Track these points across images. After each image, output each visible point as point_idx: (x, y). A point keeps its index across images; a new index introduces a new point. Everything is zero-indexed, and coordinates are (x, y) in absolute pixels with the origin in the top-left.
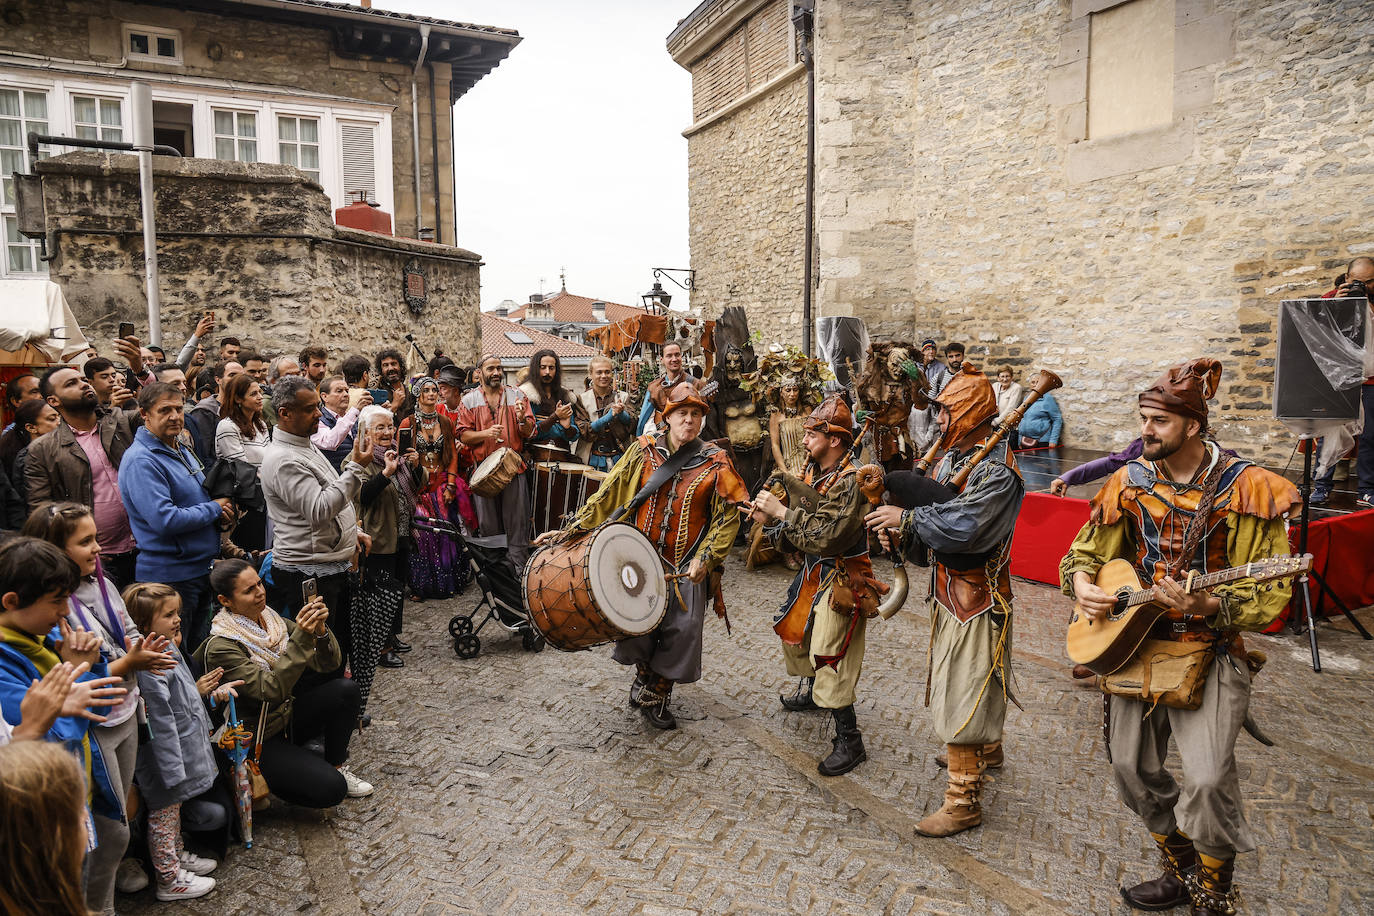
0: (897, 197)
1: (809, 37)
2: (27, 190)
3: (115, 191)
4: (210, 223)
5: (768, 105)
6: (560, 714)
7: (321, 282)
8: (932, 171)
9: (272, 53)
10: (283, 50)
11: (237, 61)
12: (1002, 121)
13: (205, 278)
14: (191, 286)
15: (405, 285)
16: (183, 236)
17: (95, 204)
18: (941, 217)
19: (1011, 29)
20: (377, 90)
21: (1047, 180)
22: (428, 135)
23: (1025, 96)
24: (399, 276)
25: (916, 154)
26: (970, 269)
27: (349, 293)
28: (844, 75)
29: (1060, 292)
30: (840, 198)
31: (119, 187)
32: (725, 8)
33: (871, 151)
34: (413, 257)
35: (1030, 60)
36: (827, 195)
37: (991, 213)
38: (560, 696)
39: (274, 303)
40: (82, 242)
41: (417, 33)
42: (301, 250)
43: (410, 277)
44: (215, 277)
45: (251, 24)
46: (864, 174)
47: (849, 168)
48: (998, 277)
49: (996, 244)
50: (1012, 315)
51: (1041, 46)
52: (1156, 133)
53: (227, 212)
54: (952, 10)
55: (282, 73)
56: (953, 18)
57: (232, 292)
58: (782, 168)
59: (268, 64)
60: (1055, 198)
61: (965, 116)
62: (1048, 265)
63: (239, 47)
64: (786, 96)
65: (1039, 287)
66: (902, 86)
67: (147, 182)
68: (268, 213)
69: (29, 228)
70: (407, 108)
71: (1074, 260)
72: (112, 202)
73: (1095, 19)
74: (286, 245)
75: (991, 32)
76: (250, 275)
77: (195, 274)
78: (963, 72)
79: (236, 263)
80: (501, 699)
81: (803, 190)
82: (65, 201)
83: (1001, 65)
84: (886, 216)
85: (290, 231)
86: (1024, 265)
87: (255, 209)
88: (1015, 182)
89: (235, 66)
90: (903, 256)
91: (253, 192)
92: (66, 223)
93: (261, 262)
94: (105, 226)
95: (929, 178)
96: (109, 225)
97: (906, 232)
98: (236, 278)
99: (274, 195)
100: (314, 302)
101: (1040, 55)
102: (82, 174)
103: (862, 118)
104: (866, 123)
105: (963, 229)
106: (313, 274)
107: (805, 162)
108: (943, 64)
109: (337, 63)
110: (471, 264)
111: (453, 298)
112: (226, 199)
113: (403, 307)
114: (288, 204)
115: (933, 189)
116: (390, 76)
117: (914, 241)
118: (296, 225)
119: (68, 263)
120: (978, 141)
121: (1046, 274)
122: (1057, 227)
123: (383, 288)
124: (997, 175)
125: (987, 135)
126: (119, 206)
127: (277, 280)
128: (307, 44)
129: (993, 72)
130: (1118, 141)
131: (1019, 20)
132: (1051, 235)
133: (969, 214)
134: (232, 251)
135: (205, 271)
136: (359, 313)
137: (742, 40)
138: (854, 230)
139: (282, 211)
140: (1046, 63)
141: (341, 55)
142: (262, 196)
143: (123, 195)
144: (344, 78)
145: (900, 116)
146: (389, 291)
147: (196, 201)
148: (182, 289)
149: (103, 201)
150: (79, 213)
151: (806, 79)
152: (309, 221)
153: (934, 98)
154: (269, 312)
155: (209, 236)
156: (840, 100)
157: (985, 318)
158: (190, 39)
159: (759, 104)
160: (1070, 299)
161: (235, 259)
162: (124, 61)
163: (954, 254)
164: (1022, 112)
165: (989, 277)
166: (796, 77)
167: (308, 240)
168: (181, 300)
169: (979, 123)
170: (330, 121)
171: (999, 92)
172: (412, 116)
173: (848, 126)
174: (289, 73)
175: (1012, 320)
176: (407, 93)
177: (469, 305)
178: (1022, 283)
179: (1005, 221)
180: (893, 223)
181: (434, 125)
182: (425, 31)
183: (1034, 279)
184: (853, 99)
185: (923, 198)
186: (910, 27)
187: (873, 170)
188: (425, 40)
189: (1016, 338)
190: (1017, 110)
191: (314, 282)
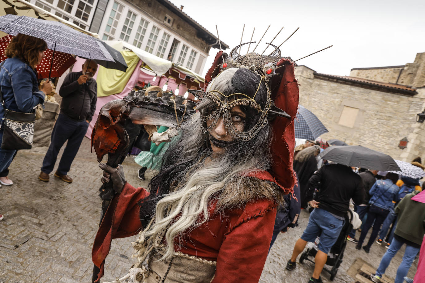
11: (181, 30)
23: (329, 112)
52: (349, 128)
73: (345, 107)
78: (319, 102)
108: (315, 98)
129: (324, 105)
130: (343, 126)
145: (304, 103)
162: (164, 22)
171: (325, 108)
174: (187, 36)
176: (204, 49)
186: (311, 89)
190: (327, 113)
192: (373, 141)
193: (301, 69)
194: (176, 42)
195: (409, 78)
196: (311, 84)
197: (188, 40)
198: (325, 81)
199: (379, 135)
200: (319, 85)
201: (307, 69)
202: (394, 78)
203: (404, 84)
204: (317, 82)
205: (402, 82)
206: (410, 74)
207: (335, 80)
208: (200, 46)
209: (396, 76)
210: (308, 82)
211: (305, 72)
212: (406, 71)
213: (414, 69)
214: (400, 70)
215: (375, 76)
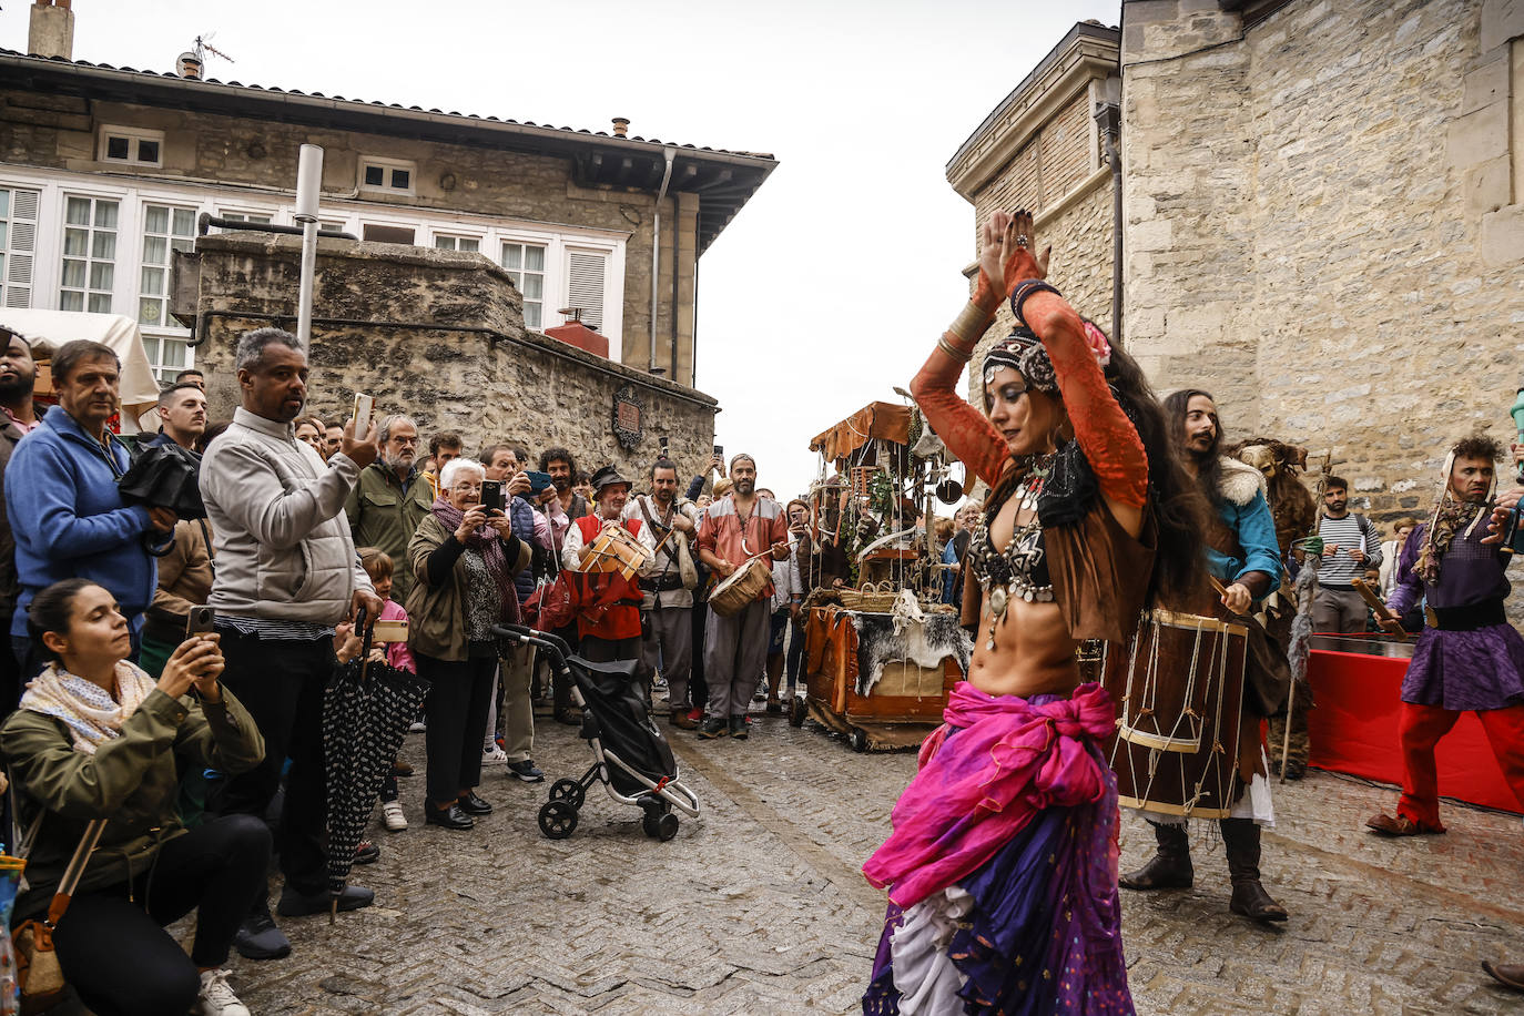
0: (1233, 312)
1: (1115, 135)
2: (184, 269)
3: (276, 272)
4: (376, 311)
5: (1064, 223)
6: (663, 929)
7: (500, 388)
8: (1281, 275)
9: (505, 183)
10: (519, 180)
11: (470, 191)
12: (1379, 200)
13: (364, 373)
14: (347, 382)
15: (614, 414)
16: (346, 323)
17: (253, 285)
18: (1295, 332)
19: (1388, 82)
20: (616, 221)
21: (1453, 266)
22: (669, 271)
23: (1414, 163)
24: (608, 402)
25: (1257, 257)
26: (1339, 396)
27: (537, 408)
28: (1160, 165)
29: (1479, 414)
30: (1157, 315)
31: (282, 267)
32: (1013, 120)
33: (1197, 255)
34: (628, 383)
35: (1419, 116)
36: (1139, 312)
37: (1368, 319)
38: (673, 902)
39: (441, 406)
40: (234, 326)
41: (660, 156)
42: (477, 346)
43: (621, 405)
44: (376, 374)
45: (489, 154)
46: (1188, 284)
47: (1168, 277)
48: (1381, 402)
49: (1377, 359)
50: (1405, 453)
51: (1434, 96)
53: (397, 299)
54: (1303, 74)
55: (516, 203)
56: (1305, 83)
57: (393, 391)
58: (1082, 294)
59: (502, 194)
60: (1466, 288)
61: (1325, 202)
62: (1459, 380)
63: (473, 177)
64: (1088, 209)
65: (1444, 410)
66: (1237, 175)
67: (309, 259)
68: (444, 302)
69: (181, 311)
70: (647, 241)
71: (1500, 369)
72: (271, 284)
73: (1518, 46)
74: (461, 339)
75: (1360, 90)
76: (416, 372)
77: (353, 368)
78: (1321, 147)
79: (400, 358)
80: (580, 897)
81: (1109, 317)
82: (222, 281)
83: (1375, 130)
84: (1218, 335)
85: (467, 323)
86: (1420, 383)
87: (429, 297)
88: (1402, 276)
89: (467, 196)
90: (1244, 386)
91: (430, 278)
92: (220, 305)
93: (430, 359)
94: (260, 310)
95: (1276, 285)
96: (266, 309)
97: (1245, 356)
98: (400, 375)
99: (453, 281)
100: (488, 409)
101: (1434, 107)
102: (243, 252)
103: (1185, 216)
104: (1190, 222)
105: (1327, 344)
106: (491, 376)
107: (1111, 284)
108: (1293, 141)
109: (577, 193)
110: (706, 408)
111: (677, 441)
112: (398, 284)
113: (609, 439)
114: (468, 292)
115: (1282, 298)
116: (631, 207)
117: (1258, 367)
118: (475, 317)
119: (216, 349)
120: (1343, 230)
121: (1456, 392)
122: (1471, 327)
123: (586, 413)
124: (1375, 269)
125: (1359, 220)
126: (279, 289)
127: (446, 380)
128: (544, 174)
129: (1363, 139)
131: (1400, 69)
132: (1462, 339)
133: (1335, 325)
134: (399, 344)
135: (366, 366)
136: (550, 435)
137: (1034, 154)
138: (1176, 353)
139: (460, 301)
140: (1443, 116)
141: (580, 185)
142: (439, 283)
143: (284, 276)
144: (580, 209)
145: (1236, 212)
146: (592, 417)
147: (364, 285)
148: (337, 385)
149: (263, 282)
150: (235, 295)
151: (1112, 185)
152: (490, 314)
153: (1281, 184)
154: (435, 417)
155: (373, 325)
156: (1155, 196)
157: (1363, 460)
158: (425, 169)
159: (1053, 224)
160: (1496, 424)
161: (401, 353)
162: (356, 192)
163: (1313, 379)
164: (1409, 183)
165: (1368, 404)
166: (1099, 184)
167: (488, 336)
168: (334, 397)
169: (1346, 206)
170: (559, 246)
171: (1376, 162)
172: (652, 250)
173: (1167, 226)
174: (522, 204)
175: (1404, 460)
176: (649, 225)
177: (699, 454)
178: (1418, 407)
179: (1390, 328)
180: (1228, 344)
181: (676, 258)
182: (670, 155)
183: (1437, 401)
184: (1172, 193)
185: (1269, 311)
186: (1246, 103)
187: (1201, 280)
188: (669, 164)
189: (1411, 484)
190: (1400, 182)
191: (491, 386)
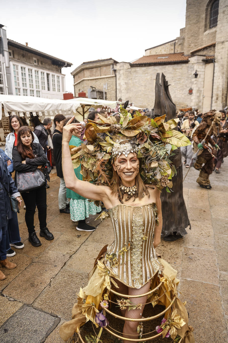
1: (115, 73)
5: (105, 79)
11: (43, 65)
12: (143, 88)
25: (131, 90)
37: (142, 97)
49: (143, 100)
54: (137, 74)
61: (139, 86)
64: (111, 79)
66: (130, 82)
95: (133, 92)
137: (99, 69)
151: (115, 78)
182: (66, 63)
192: (175, 95)
193: (121, 64)
194: (48, 75)
195: (180, 47)
196: (130, 72)
197: (49, 69)
198: (138, 68)
199: (177, 91)
200: (135, 71)
201: (125, 63)
202: (172, 49)
203: (178, 52)
204: (134, 69)
205: (177, 51)
206: (180, 44)
207: (144, 65)
208: (55, 70)
209: (173, 47)
210: (128, 71)
211: (125, 66)
212: (177, 43)
213: (182, 41)
214: (174, 43)
215: (161, 51)
